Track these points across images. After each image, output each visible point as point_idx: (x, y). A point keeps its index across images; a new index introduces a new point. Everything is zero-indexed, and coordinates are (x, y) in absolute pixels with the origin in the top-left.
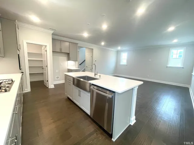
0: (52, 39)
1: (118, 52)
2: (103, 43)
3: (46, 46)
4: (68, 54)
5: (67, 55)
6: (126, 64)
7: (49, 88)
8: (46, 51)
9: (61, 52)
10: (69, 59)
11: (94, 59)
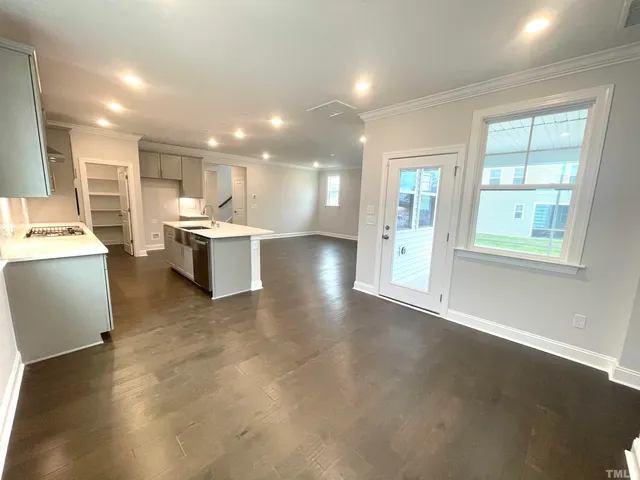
0: (140, 150)
1: (321, 175)
2: (266, 156)
3: (126, 168)
4: (180, 182)
5: (176, 185)
6: (337, 205)
7: (136, 255)
8: (127, 177)
9: (162, 179)
10: (181, 194)
11: (251, 193)
